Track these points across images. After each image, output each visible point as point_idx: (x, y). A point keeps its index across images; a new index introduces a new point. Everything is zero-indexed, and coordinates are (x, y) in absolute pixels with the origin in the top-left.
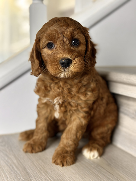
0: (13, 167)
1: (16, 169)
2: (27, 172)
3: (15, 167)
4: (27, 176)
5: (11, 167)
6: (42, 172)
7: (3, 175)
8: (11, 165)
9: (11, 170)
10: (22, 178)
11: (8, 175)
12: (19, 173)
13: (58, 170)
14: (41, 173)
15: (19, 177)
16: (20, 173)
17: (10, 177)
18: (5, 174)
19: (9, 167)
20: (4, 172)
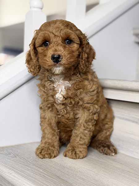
0: (44, 176)
2: (63, 180)
3: (46, 176)
6: (77, 178)
8: (40, 174)
9: (46, 179)
11: (47, 184)
13: (91, 176)
14: (78, 180)
16: (57, 181)
18: (42, 183)
20: (39, 181)
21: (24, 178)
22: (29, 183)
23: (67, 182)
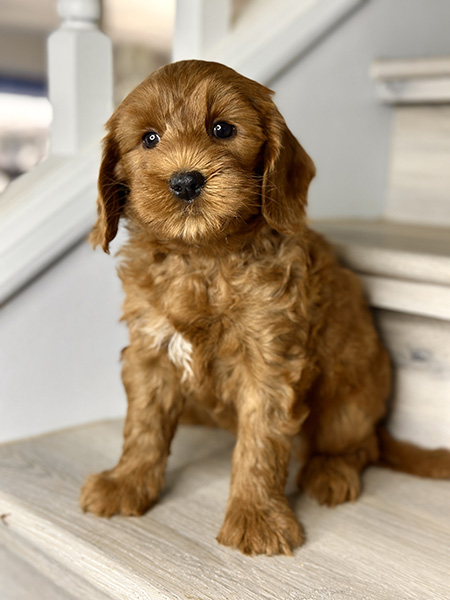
0: (135, 531)
1: (150, 535)
2: (188, 539)
3: (140, 530)
4: (196, 547)
5: (129, 531)
7: (131, 555)
9: (140, 539)
10: (187, 554)
12: (167, 543)
15: (178, 555)
16: (171, 545)
17: (155, 558)
18: (132, 551)
19: (126, 532)
20: (123, 547)
21: (80, 540)
22: (97, 555)
23: (197, 544)
